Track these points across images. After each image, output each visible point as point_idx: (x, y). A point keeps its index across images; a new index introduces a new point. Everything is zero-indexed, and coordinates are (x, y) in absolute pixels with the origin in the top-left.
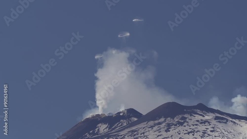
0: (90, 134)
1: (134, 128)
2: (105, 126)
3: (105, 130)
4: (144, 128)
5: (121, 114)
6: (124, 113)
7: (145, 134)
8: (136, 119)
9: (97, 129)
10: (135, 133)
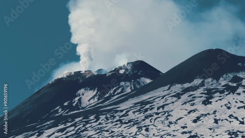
0: (63, 108)
1: (144, 97)
3: (92, 101)
4: (163, 97)
5: (122, 72)
6: (127, 70)
7: (166, 109)
8: (148, 81)
9: (77, 99)
10: (147, 106)
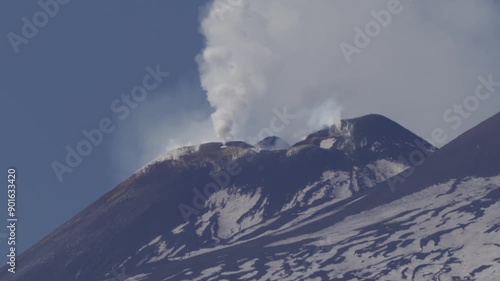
0: (172, 241)
1: (387, 213)
2: (246, 202)
3: (248, 222)
4: (437, 212)
5: (327, 144)
6: (340, 139)
7: (444, 243)
8: (398, 168)
9: (207, 217)
10: (395, 237)
